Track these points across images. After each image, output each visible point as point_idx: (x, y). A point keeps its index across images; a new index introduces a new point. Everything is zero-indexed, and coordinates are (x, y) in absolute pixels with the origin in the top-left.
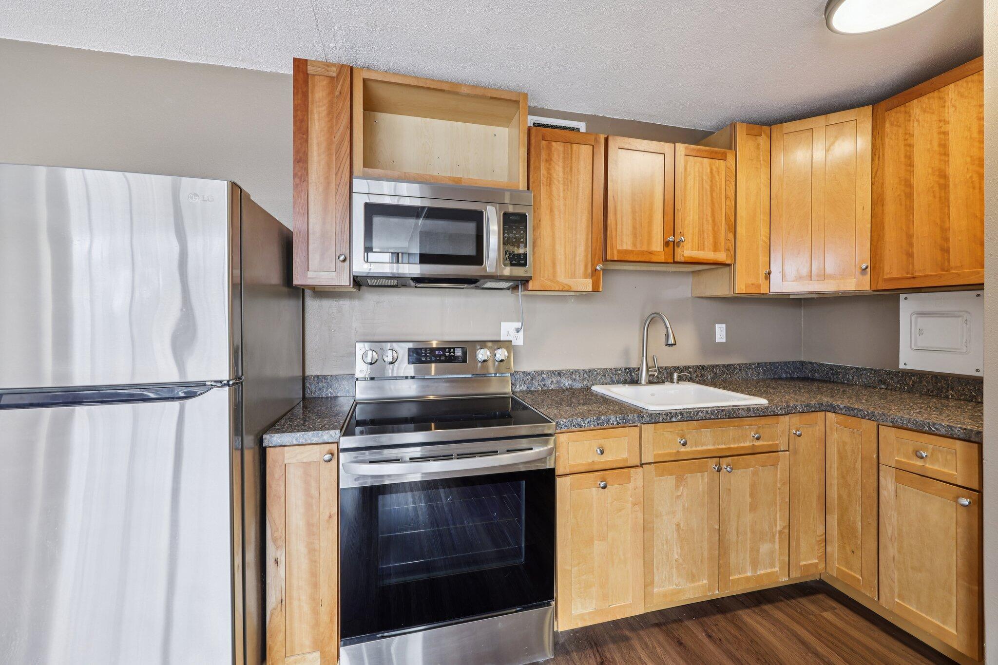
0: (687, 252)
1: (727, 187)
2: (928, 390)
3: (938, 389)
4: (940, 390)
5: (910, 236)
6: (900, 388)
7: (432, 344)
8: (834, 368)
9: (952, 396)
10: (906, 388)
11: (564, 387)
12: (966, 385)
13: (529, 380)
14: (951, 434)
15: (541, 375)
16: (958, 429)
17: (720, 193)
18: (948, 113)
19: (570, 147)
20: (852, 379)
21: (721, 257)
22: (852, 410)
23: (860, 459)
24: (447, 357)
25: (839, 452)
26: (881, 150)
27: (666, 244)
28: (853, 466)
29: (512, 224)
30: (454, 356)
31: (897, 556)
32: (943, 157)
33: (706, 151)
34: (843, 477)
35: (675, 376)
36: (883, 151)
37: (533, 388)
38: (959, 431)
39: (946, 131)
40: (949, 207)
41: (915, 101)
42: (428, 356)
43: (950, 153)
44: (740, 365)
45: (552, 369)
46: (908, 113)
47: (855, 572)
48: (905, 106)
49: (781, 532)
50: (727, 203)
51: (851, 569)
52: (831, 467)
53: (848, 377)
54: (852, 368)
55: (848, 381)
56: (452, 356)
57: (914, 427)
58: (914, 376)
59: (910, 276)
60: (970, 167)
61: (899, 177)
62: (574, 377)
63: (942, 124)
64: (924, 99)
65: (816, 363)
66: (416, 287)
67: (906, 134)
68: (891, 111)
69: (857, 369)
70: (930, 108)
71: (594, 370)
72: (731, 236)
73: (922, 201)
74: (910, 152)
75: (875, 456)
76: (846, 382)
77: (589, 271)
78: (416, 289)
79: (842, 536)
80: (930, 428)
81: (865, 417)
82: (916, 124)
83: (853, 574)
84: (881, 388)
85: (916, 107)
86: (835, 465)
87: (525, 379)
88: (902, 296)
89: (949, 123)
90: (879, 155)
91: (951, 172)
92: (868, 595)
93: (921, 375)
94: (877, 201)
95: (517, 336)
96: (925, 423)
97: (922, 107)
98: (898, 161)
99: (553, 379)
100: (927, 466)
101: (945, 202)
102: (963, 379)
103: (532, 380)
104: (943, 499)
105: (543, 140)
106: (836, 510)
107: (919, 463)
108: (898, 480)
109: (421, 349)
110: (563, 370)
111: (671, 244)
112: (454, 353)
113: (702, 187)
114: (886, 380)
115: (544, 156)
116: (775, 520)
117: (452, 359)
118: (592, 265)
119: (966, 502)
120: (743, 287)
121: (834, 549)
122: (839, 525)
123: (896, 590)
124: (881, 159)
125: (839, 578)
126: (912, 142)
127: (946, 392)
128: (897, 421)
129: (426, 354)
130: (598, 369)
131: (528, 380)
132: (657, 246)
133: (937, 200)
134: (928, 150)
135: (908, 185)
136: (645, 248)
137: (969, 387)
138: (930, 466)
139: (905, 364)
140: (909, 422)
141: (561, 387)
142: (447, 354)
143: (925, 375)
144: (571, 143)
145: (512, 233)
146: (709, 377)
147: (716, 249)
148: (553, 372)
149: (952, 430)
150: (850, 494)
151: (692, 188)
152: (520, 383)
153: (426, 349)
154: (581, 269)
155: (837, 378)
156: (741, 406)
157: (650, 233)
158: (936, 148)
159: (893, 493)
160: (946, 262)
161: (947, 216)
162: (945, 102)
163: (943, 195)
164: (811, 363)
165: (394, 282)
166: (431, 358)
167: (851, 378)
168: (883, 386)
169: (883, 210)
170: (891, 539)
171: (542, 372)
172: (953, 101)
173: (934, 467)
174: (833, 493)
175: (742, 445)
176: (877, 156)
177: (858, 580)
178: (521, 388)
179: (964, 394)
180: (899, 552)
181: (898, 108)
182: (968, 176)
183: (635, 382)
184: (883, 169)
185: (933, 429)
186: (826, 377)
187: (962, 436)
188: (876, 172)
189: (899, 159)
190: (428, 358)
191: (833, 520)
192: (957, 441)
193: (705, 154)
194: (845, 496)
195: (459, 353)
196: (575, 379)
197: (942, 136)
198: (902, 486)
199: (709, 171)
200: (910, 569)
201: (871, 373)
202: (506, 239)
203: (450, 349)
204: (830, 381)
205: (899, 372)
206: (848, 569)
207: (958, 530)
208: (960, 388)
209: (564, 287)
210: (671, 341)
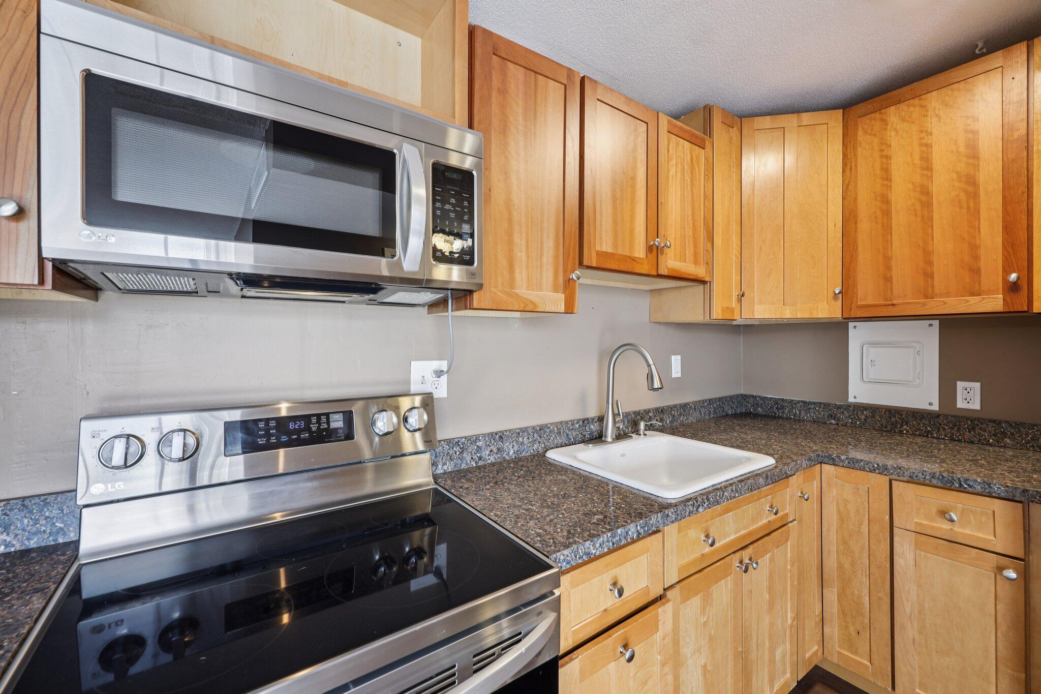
0: (671, 262)
1: (706, 184)
2: (882, 425)
3: (892, 424)
4: (894, 425)
5: (887, 259)
6: (851, 423)
7: (279, 409)
8: (779, 402)
9: (907, 431)
10: (858, 423)
11: (507, 458)
12: (921, 419)
13: (458, 453)
14: (989, 492)
15: (476, 442)
16: (997, 486)
17: (700, 189)
18: (931, 123)
19: (533, 79)
20: (800, 414)
21: (700, 272)
22: (857, 462)
23: (866, 521)
24: (314, 432)
25: (839, 512)
26: (853, 161)
27: (650, 249)
28: (858, 530)
29: (448, 187)
30: (328, 429)
31: (917, 637)
32: (925, 172)
33: (688, 132)
34: (845, 543)
35: (642, 425)
36: (856, 161)
37: (463, 466)
38: (1000, 488)
39: (929, 143)
40: (933, 226)
41: (892, 108)
42: (272, 435)
43: (934, 167)
44: (695, 403)
45: (490, 431)
46: (884, 122)
47: (861, 657)
48: (880, 113)
49: (791, 626)
50: (706, 204)
51: (856, 653)
52: (829, 530)
53: (794, 411)
54: (798, 402)
55: (794, 416)
56: (325, 430)
57: (940, 484)
58: (866, 410)
59: (889, 303)
60: (956, 184)
61: (874, 192)
62: (521, 439)
63: (923, 135)
64: (903, 106)
65: (759, 397)
66: (243, 297)
67: (882, 144)
68: (864, 118)
69: (805, 402)
70: (910, 117)
71: (546, 426)
72: (709, 245)
73: (900, 219)
74: (887, 164)
75: (887, 517)
76: (792, 417)
77: (561, 280)
78: (244, 300)
79: (843, 613)
80: (961, 485)
81: (875, 470)
82: (893, 133)
83: (859, 659)
84: (831, 424)
85: (893, 114)
86: (834, 528)
87: (451, 453)
88: (851, 325)
89: (932, 135)
90: (851, 167)
91: (935, 189)
92: (880, 685)
93: (874, 410)
94: (849, 218)
95: (436, 383)
96: (955, 478)
97: (900, 116)
98: (872, 173)
99: (492, 447)
100: (956, 529)
101: (927, 221)
102: (917, 413)
103: (461, 453)
104: (977, 569)
105: (494, 54)
106: (836, 583)
107: (946, 526)
108: (918, 546)
109: (256, 421)
110: (506, 431)
111: (655, 250)
112: (328, 422)
113: (684, 179)
114: (836, 415)
115: (496, 83)
116: (786, 612)
117: (324, 436)
118: (565, 271)
119: (1013, 575)
120: (720, 312)
121: (833, 630)
122: (839, 601)
123: (917, 679)
124: (853, 170)
125: (841, 664)
126: (889, 154)
127: (900, 427)
128: (917, 476)
129: (267, 431)
130: (551, 424)
131: (456, 453)
132: (640, 252)
133: (919, 219)
134: (908, 163)
135: (885, 200)
136: (627, 253)
137: (924, 422)
138: (960, 530)
139: (855, 397)
140: (933, 477)
141: (504, 458)
142: (314, 428)
143: (878, 409)
144: (536, 72)
145: (450, 204)
146: (668, 421)
147: (696, 262)
148: (492, 435)
149: (990, 487)
150: (853, 562)
151: (674, 177)
152: (444, 459)
153: (267, 421)
154: (548, 277)
155: (783, 412)
156: (756, 471)
157: (632, 230)
158: (917, 161)
159: (912, 562)
160: (930, 288)
161: (930, 237)
162: (927, 111)
163: (926, 213)
164: (753, 396)
165: (187, 284)
166: (278, 438)
167: (798, 412)
168: (833, 422)
169: (856, 229)
170: (910, 617)
171: (477, 438)
172: (937, 110)
173: (965, 531)
174: (831, 562)
175: (760, 524)
176: (849, 167)
177: (866, 666)
178: (445, 467)
179: (919, 429)
180: (920, 633)
181: (873, 115)
182: (954, 194)
183: (598, 438)
184: (856, 183)
185: (966, 486)
186: (771, 412)
187: (1003, 495)
188: (848, 185)
189: (874, 172)
190: (273, 440)
191: (832, 595)
192: (996, 500)
193: (686, 136)
194: (847, 566)
195: (337, 422)
196: (522, 443)
197: (924, 149)
198: (922, 553)
199: (689, 158)
200: (934, 653)
201: (820, 407)
202: (438, 213)
203: (318, 416)
204: (775, 418)
205: (850, 406)
206: (852, 653)
207: (998, 607)
208: (914, 423)
209: (527, 305)
210: (657, 384)
